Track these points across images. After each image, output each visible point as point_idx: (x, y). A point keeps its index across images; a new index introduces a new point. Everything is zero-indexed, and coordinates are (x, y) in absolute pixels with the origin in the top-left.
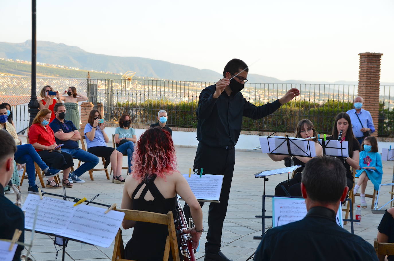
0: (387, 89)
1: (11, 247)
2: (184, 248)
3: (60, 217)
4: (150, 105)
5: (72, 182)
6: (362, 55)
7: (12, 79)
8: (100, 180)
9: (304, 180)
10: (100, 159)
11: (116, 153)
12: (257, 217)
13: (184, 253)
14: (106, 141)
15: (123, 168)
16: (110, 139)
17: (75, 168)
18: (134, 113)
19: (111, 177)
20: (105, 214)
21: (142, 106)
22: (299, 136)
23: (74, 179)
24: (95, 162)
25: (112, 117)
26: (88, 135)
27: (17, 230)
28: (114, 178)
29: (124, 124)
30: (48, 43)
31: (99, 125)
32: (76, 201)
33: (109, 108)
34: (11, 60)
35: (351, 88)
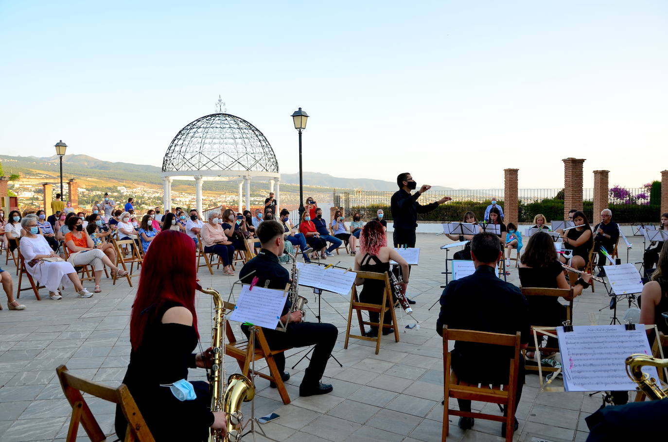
0: (523, 191)
1: (284, 294)
2: (398, 293)
3: (316, 276)
4: (373, 207)
5: (326, 256)
6: (506, 171)
7: (290, 195)
8: (343, 254)
9: (473, 249)
10: (343, 241)
11: (352, 237)
12: (442, 273)
13: (399, 296)
14: (346, 230)
15: (357, 247)
16: (348, 229)
17: (328, 247)
18: (363, 212)
19: (350, 252)
20: (344, 273)
21: (368, 208)
22: (465, 222)
23: (327, 254)
24: (340, 244)
25: (349, 215)
26: (334, 227)
27: (288, 284)
28: (351, 253)
29: (356, 219)
30: (311, 173)
31: (341, 220)
32: (326, 266)
33: (347, 210)
34: (289, 184)
35: (500, 192)
